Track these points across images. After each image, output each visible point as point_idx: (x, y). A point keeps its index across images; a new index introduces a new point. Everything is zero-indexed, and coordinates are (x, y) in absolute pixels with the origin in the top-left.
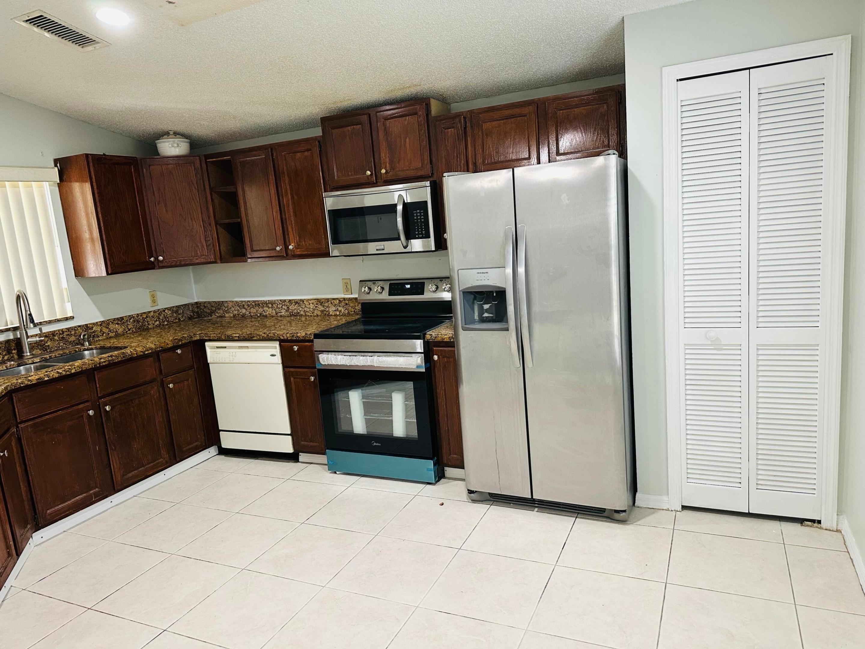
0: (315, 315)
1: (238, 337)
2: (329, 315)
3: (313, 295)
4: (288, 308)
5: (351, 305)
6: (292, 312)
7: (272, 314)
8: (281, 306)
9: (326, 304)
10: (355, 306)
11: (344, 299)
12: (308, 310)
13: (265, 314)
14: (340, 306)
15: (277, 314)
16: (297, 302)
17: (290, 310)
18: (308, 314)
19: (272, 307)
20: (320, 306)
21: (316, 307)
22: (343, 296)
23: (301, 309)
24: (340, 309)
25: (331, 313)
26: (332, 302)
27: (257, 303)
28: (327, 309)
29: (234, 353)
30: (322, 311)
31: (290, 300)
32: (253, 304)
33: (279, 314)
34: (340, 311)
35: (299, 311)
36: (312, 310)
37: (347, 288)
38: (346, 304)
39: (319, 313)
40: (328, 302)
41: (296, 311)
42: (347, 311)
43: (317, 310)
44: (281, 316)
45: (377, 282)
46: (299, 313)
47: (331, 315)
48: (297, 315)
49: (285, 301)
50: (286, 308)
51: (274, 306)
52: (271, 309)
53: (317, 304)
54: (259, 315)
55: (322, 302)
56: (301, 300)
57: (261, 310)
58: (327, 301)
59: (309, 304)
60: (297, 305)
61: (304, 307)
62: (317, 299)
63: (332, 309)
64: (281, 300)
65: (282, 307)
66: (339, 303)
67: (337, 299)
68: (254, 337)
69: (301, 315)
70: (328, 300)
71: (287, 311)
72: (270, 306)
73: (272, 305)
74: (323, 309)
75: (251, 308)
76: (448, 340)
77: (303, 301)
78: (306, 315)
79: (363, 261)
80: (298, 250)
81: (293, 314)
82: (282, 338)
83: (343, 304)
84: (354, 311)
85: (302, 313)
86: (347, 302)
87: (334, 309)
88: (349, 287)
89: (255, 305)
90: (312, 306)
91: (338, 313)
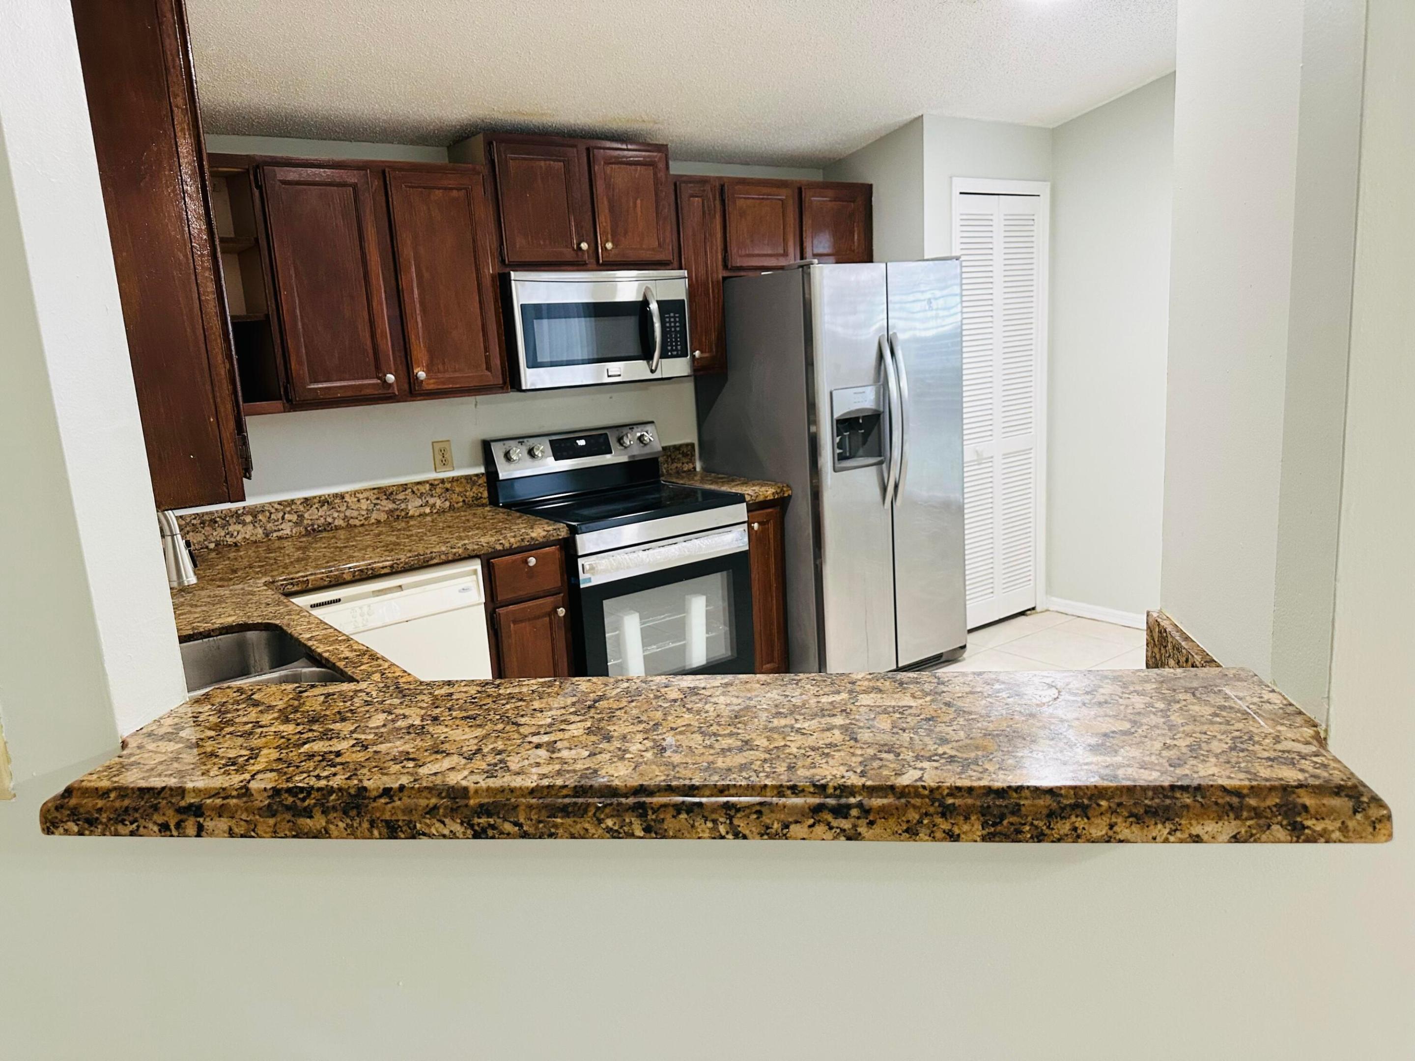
0: (373, 521)
2: (407, 517)
3: (361, 481)
4: (301, 517)
5: (457, 490)
6: (313, 525)
7: (253, 538)
8: (281, 514)
9: (401, 496)
10: (466, 491)
11: (443, 481)
12: (355, 514)
13: (230, 540)
14: (432, 496)
15: (267, 535)
16: (324, 501)
17: (305, 522)
18: (352, 522)
19: (253, 523)
20: (384, 502)
21: (375, 504)
22: (432, 476)
23: (336, 515)
24: (432, 501)
25: (411, 513)
26: (415, 489)
27: (206, 518)
28: (403, 506)
29: (365, 609)
30: (390, 512)
31: (306, 499)
32: (194, 522)
33: (275, 535)
34: (434, 505)
35: (330, 520)
36: (364, 513)
37: (443, 459)
38: (447, 490)
39: (383, 517)
40: (406, 489)
41: (322, 520)
42: (447, 504)
43: (378, 510)
44: (280, 538)
45: (525, 440)
46: (330, 524)
47: (412, 517)
48: (328, 527)
49: (293, 502)
50: (294, 518)
51: (260, 517)
52: (251, 527)
53: (378, 499)
54: (212, 546)
55: (392, 493)
56: (336, 496)
57: (219, 534)
58: (401, 489)
59: (359, 501)
60: (325, 508)
61: (343, 508)
62: (379, 488)
63: (413, 506)
64: (280, 503)
65: (283, 518)
66: (430, 490)
67: (427, 482)
69: (337, 528)
70: (404, 487)
71: (296, 524)
72: (249, 519)
73: (255, 517)
74: (391, 506)
75: (188, 532)
77: (342, 497)
78: (349, 526)
79: (476, 405)
81: (314, 530)
83: (438, 490)
84: (464, 501)
85: (339, 522)
86: (448, 486)
87: (419, 502)
89: (203, 523)
90: (364, 505)
91: (428, 510)
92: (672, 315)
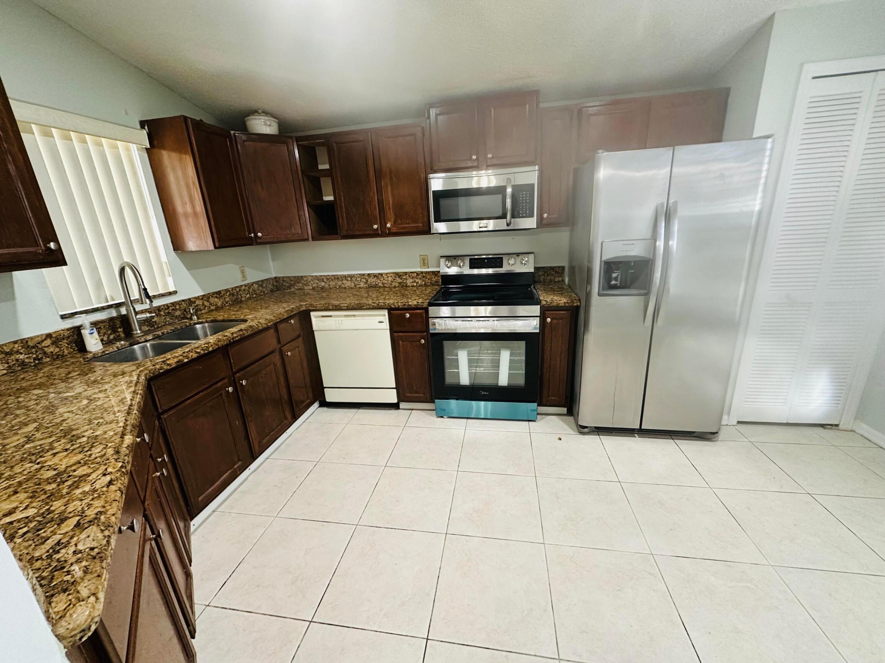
0: (393, 286)
1: (347, 307)
2: (406, 286)
3: (389, 269)
4: (367, 281)
5: (428, 277)
6: (371, 284)
7: (351, 286)
8: (360, 279)
9: (404, 277)
10: (432, 278)
11: (422, 273)
12: (386, 282)
13: (343, 286)
14: (417, 278)
15: (355, 286)
16: (375, 276)
17: (369, 283)
18: (385, 285)
19: (351, 280)
20: (398, 279)
21: (394, 279)
22: (419, 270)
23: (379, 281)
24: (417, 280)
25: (408, 285)
26: (410, 274)
27: (336, 277)
28: (405, 281)
29: (340, 321)
30: (400, 283)
31: (369, 274)
32: (332, 278)
33: (358, 286)
34: (417, 283)
35: (377, 283)
36: (390, 282)
37: (424, 262)
38: (424, 277)
39: (397, 285)
40: (406, 275)
41: (374, 283)
42: (423, 283)
43: (395, 282)
44: (360, 288)
45: (457, 257)
46: (377, 285)
47: (409, 286)
48: (376, 286)
49: (364, 275)
50: (365, 281)
51: (353, 279)
52: (350, 282)
53: (395, 277)
54: (338, 287)
55: (401, 275)
56: (379, 274)
57: (340, 283)
58: (404, 274)
59: (388, 277)
60: (376, 278)
61: (382, 279)
62: (396, 273)
63: (409, 282)
64: (360, 274)
65: (361, 280)
66: (417, 276)
67: (415, 272)
68: (363, 306)
69: (380, 287)
70: (406, 273)
71: (366, 283)
72: (349, 279)
73: (351, 278)
74: (400, 281)
75: (330, 281)
76: (563, 305)
77: (381, 274)
78: (384, 287)
79: (440, 240)
80: (395, 228)
81: (371, 286)
82: (393, 306)
83: (420, 276)
84: (431, 282)
85: (380, 285)
86: (424, 275)
87: (412, 280)
88: (426, 262)
89: (335, 278)
90: (390, 279)
91: (415, 284)
92: (524, 193)
